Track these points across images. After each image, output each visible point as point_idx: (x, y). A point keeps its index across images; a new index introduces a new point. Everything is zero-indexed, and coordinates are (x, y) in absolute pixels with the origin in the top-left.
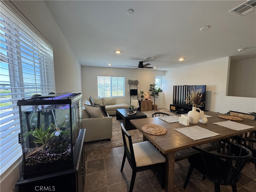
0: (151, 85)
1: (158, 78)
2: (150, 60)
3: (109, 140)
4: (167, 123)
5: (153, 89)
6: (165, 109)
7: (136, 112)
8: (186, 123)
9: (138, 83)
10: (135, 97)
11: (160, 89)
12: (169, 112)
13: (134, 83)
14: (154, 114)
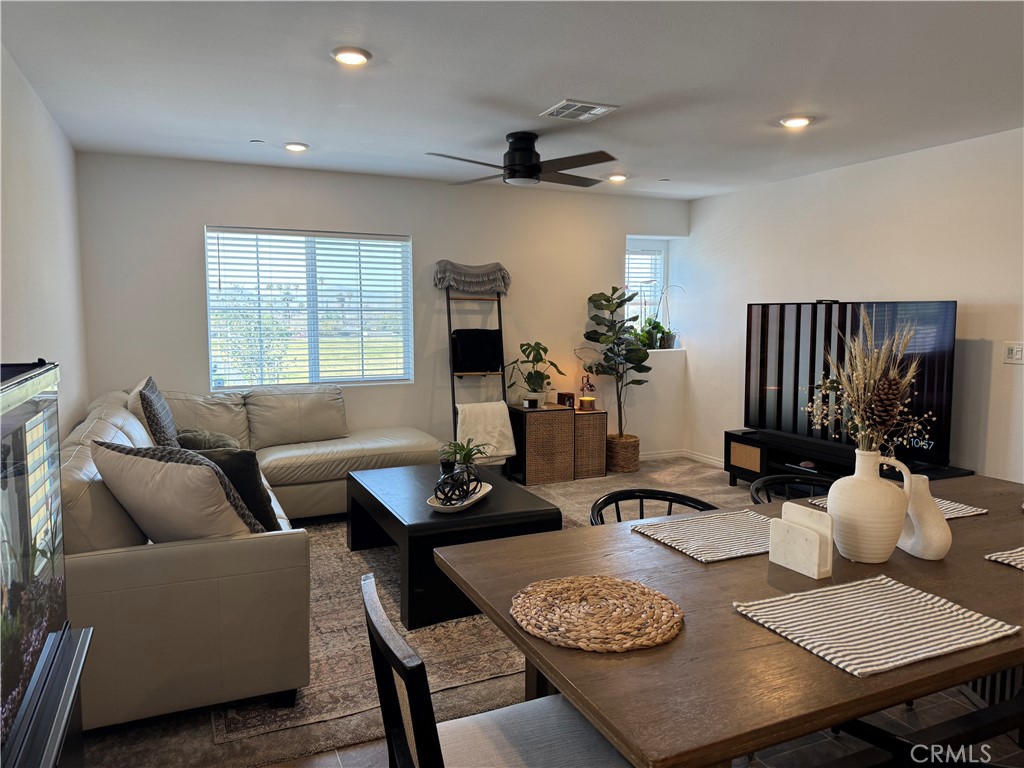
0: (596, 301)
1: (643, 252)
2: (583, 124)
3: (286, 700)
4: (691, 563)
5: (612, 325)
6: (691, 465)
7: (487, 488)
8: (815, 558)
9: (506, 285)
10: (484, 381)
11: (656, 326)
12: (720, 488)
13: (478, 283)
14: (607, 502)
